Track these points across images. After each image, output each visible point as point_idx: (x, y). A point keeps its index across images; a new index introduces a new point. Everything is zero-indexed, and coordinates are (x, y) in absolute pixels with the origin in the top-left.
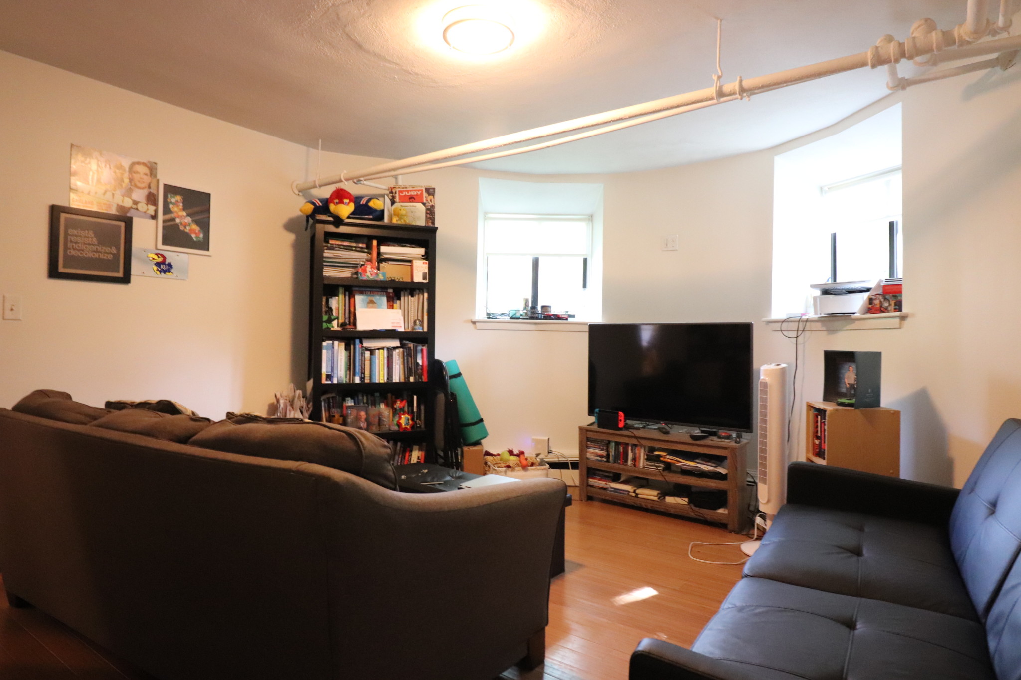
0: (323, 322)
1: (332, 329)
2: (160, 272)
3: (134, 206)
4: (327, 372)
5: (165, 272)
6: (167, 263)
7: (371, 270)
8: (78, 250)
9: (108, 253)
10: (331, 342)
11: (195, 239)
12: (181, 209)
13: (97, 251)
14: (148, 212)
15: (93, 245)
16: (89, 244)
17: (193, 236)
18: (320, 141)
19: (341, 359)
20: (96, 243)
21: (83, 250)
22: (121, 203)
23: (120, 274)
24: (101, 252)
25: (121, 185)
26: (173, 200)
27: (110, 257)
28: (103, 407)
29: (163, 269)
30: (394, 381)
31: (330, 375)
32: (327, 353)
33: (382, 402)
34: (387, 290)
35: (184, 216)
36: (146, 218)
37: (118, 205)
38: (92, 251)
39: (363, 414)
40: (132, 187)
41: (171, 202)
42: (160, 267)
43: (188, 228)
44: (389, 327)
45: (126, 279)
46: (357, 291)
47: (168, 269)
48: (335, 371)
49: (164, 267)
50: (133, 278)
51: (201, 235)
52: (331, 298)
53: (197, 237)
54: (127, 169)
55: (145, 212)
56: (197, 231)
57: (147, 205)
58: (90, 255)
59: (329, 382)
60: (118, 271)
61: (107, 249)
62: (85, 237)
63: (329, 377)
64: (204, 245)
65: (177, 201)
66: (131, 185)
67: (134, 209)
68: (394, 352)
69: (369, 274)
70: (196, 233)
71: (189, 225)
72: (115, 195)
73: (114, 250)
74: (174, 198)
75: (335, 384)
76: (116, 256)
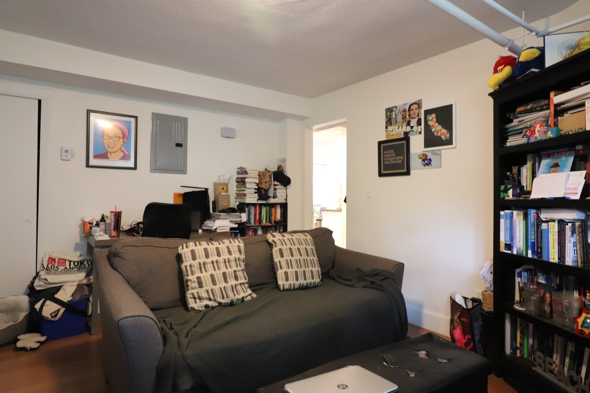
1: (506, 198)
2: (425, 165)
3: (412, 130)
4: (505, 241)
5: (428, 165)
6: (428, 158)
7: (539, 129)
8: (388, 161)
9: (400, 160)
10: (509, 211)
11: (444, 139)
12: (435, 122)
13: (395, 160)
14: (418, 131)
15: (394, 157)
16: (392, 157)
17: (443, 137)
19: (520, 229)
20: (395, 155)
21: (390, 161)
22: (405, 131)
23: (405, 171)
24: (397, 160)
25: (405, 120)
26: (430, 118)
27: (401, 161)
29: (426, 163)
30: (567, 264)
31: (510, 244)
32: (505, 222)
34: (575, 147)
35: (436, 126)
36: (417, 134)
37: (404, 132)
38: (393, 160)
40: (410, 119)
41: (429, 120)
42: (425, 162)
43: (439, 133)
44: (561, 195)
45: (408, 173)
46: (544, 155)
47: (429, 162)
48: (514, 242)
49: (427, 161)
50: (412, 171)
51: (448, 135)
53: (445, 137)
54: (408, 110)
55: (416, 131)
56: (445, 133)
57: (417, 126)
58: (393, 162)
59: (509, 252)
60: (404, 169)
61: (399, 158)
62: (390, 154)
63: (509, 246)
64: (449, 142)
65: (433, 118)
66: (410, 118)
67: (411, 131)
68: (567, 226)
70: (444, 135)
71: (440, 130)
72: (403, 127)
73: (402, 157)
74: (431, 116)
75: (514, 255)
76: (403, 160)
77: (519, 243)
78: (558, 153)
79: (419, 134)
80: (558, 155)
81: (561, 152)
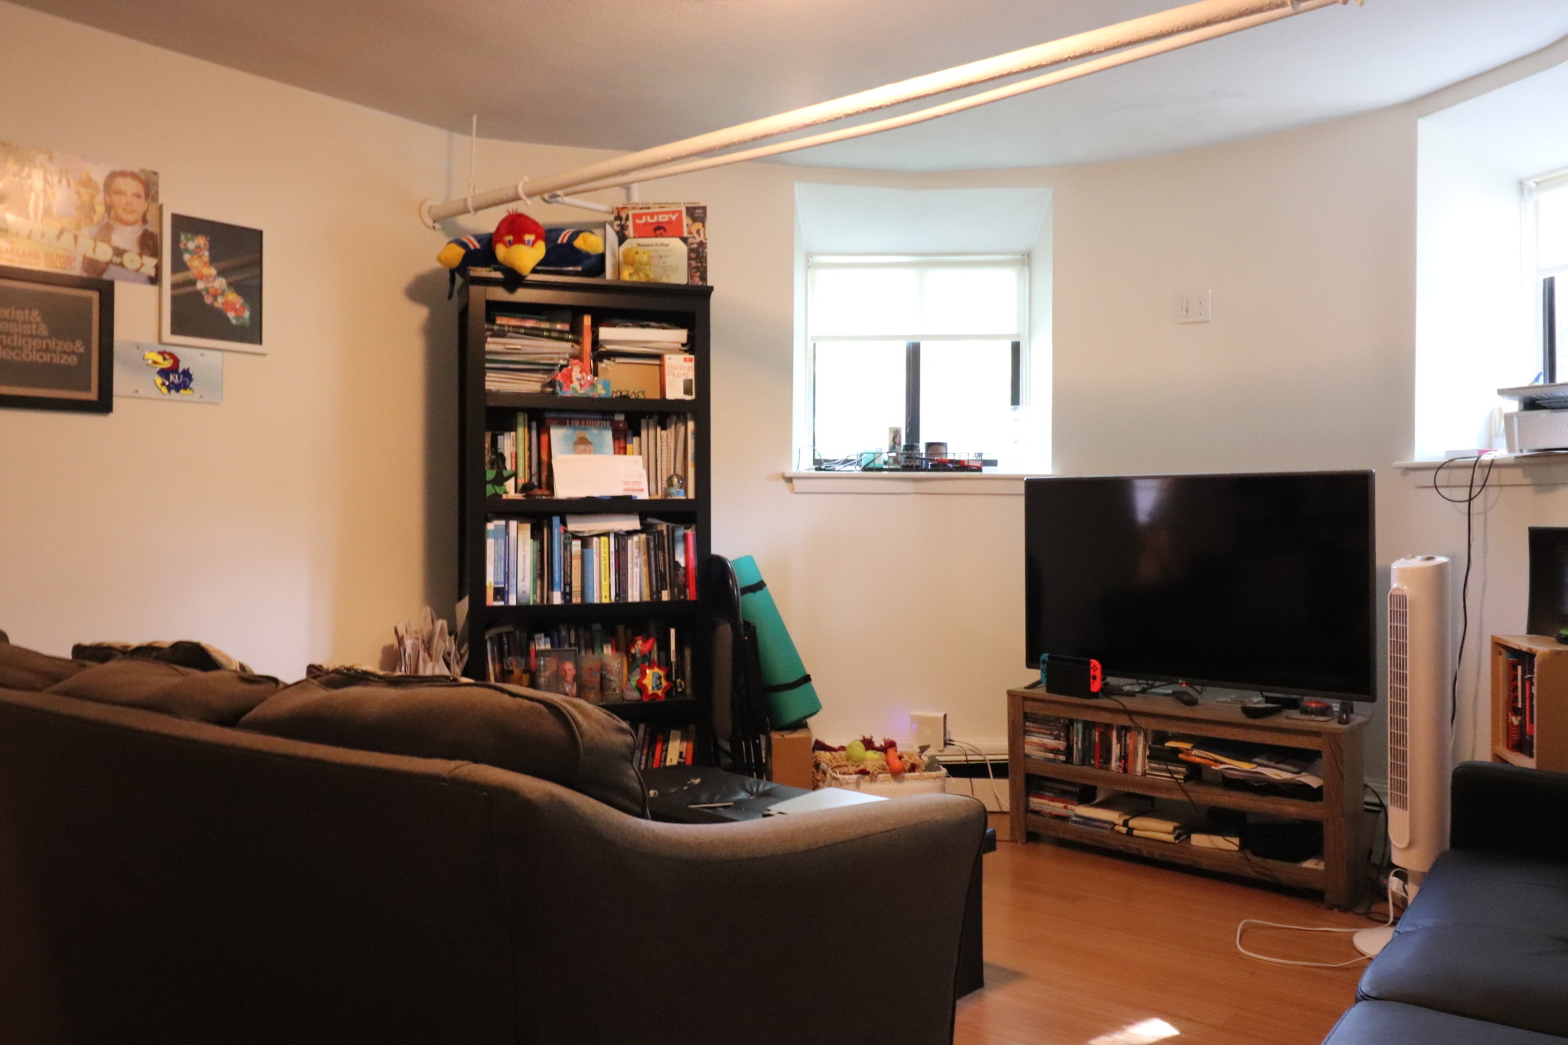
0: (486, 483)
1: (504, 497)
2: (169, 388)
3: (117, 260)
4: (495, 583)
5: (178, 388)
6: (180, 370)
7: (579, 376)
8: (13, 349)
9: (69, 354)
10: (503, 523)
11: (234, 322)
12: (205, 263)
13: (47, 350)
14: (143, 270)
15: (42, 338)
16: (32, 336)
17: (231, 315)
18: (475, 118)
19: (524, 557)
20: (45, 333)
21: (21, 349)
22: (90, 254)
23: (93, 395)
24: (55, 352)
25: (91, 219)
26: (191, 245)
27: (73, 360)
28: (67, 654)
29: (173, 383)
30: (630, 600)
31: (503, 589)
32: (496, 544)
33: (607, 642)
34: (614, 415)
35: (211, 275)
36: (140, 282)
37: (85, 258)
38: (39, 351)
39: (569, 666)
40: (112, 222)
41: (187, 250)
42: (168, 379)
43: (220, 300)
44: (619, 492)
45: (103, 404)
46: (555, 419)
47: (184, 382)
48: (512, 581)
49: (176, 378)
50: (117, 402)
51: (247, 314)
52: (503, 434)
53: (237, 318)
54: (101, 187)
55: (137, 271)
56: (238, 306)
57: (141, 255)
58: (35, 357)
59: (502, 603)
60: (88, 389)
61: (67, 346)
62: (24, 322)
63: (500, 593)
64: (252, 333)
65: (198, 248)
66: (109, 216)
67: (116, 264)
68: (629, 542)
69: (576, 384)
70: (236, 310)
71: (223, 293)
72: (80, 239)
73: (79, 347)
74: (192, 239)
75: (513, 607)
76: (84, 359)
77: (524, 583)
78: (580, 420)
79: (145, 283)
80: (580, 424)
81: (585, 419)
